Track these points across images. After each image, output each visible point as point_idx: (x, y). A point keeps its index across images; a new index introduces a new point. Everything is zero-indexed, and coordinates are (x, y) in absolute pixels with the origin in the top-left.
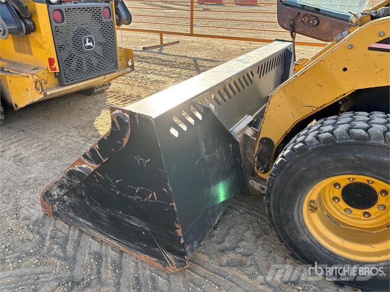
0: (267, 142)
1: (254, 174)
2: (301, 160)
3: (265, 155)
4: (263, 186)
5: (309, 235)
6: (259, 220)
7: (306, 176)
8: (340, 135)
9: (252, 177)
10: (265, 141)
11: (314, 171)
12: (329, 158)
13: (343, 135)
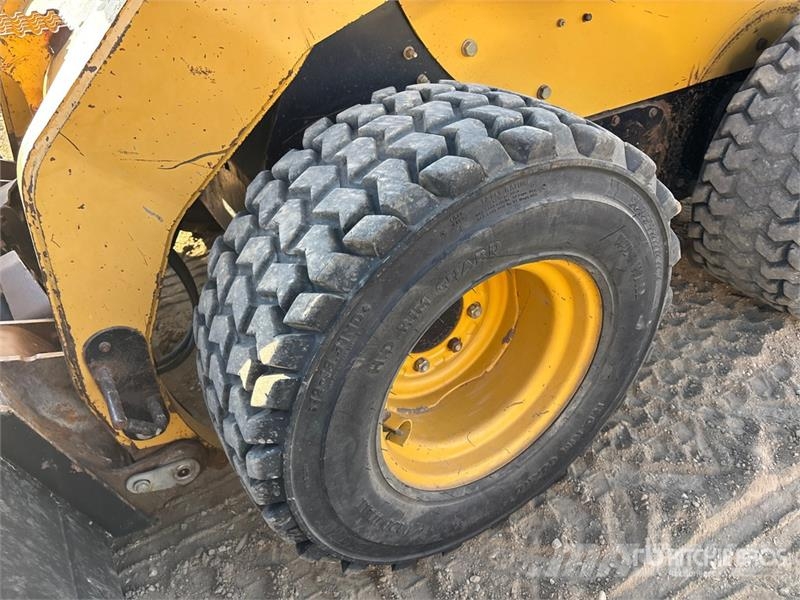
0: (115, 342)
1: (124, 458)
2: (338, 344)
3: (132, 383)
4: (182, 466)
5: (421, 496)
6: (222, 549)
7: (371, 375)
8: (409, 204)
9: (127, 471)
10: (105, 345)
11: (388, 348)
12: (414, 288)
13: (416, 199)
